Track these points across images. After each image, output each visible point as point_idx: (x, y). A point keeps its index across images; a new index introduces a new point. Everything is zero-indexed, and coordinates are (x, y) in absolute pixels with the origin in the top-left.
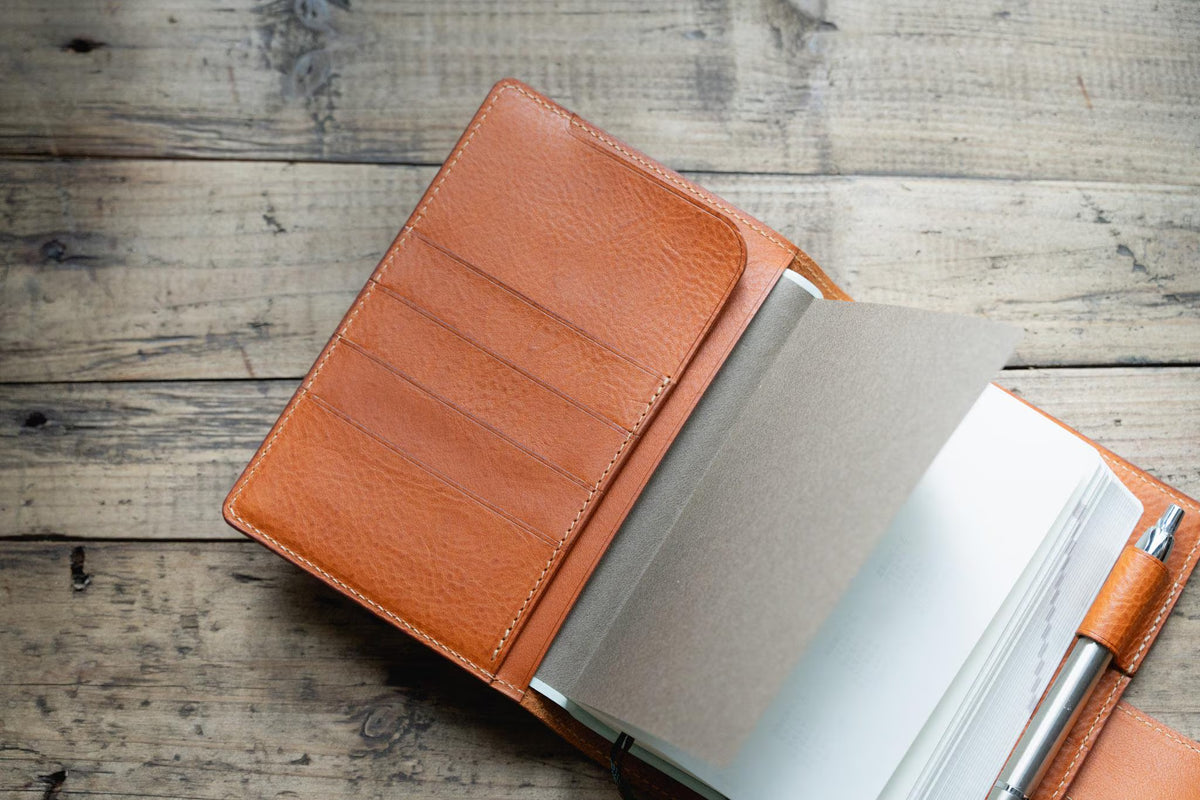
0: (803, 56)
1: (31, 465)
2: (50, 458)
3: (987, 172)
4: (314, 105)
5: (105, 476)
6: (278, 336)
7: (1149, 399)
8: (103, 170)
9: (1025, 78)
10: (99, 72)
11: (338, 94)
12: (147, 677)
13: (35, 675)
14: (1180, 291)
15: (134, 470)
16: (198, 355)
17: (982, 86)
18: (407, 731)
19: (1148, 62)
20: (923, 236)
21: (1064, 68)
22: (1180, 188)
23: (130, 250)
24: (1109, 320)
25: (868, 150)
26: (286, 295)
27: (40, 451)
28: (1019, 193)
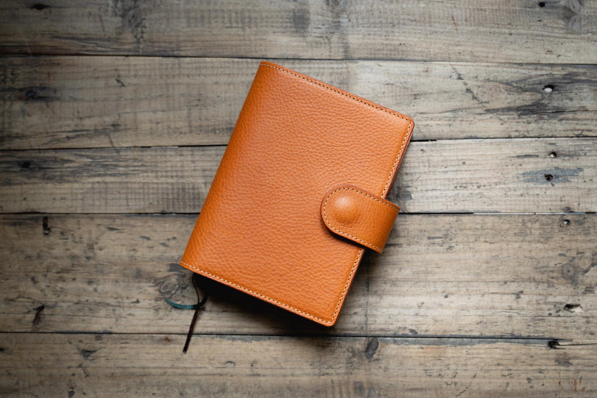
0: (338, 8)
1: (25, 183)
2: (33, 180)
3: (413, 58)
4: (135, 32)
5: (55, 188)
6: (123, 130)
7: (477, 153)
8: (50, 60)
9: (430, 17)
10: (46, 18)
11: (145, 27)
12: (74, 269)
13: (30, 268)
14: (491, 108)
15: (66, 185)
16: (90, 138)
17: (412, 21)
18: (177, 290)
19: (481, 10)
20: (386, 86)
21: (446, 13)
22: (493, 64)
23: (62, 94)
24: (462, 120)
25: (364, 49)
26: (126, 113)
27: (29, 178)
28: (426, 67)
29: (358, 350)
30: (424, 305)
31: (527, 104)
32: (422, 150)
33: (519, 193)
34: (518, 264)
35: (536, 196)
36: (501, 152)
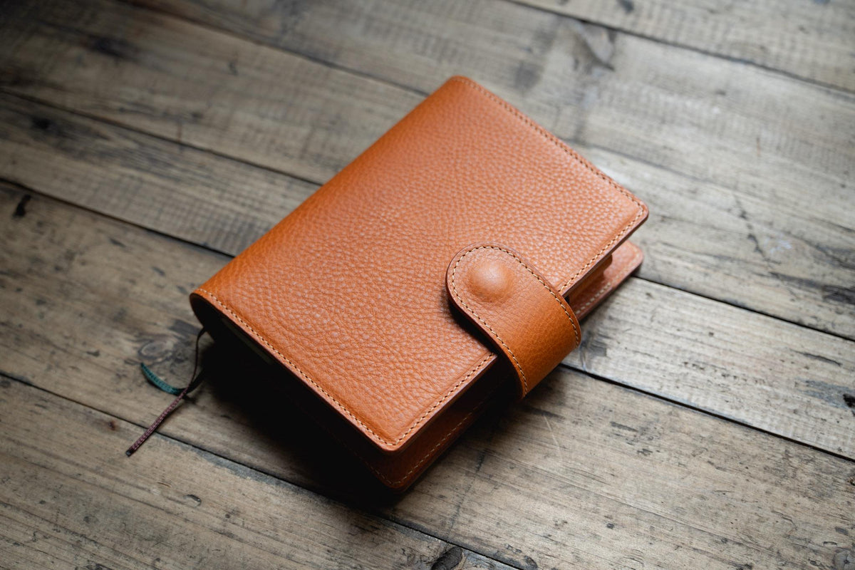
0: (588, 78)
1: (28, 145)
2: (40, 144)
4: (286, 20)
5: (66, 164)
6: (204, 124)
7: (738, 328)
8: (151, 16)
9: (723, 129)
11: (303, 18)
12: (29, 276)
14: (782, 273)
15: (83, 165)
16: (153, 120)
17: (694, 124)
21: (750, 131)
23: (145, 57)
25: (607, 137)
26: (220, 105)
28: (694, 187)
29: (422, 556)
30: (566, 525)
31: (844, 286)
32: (649, 295)
33: (792, 407)
34: (757, 518)
35: (820, 421)
36: (778, 338)
